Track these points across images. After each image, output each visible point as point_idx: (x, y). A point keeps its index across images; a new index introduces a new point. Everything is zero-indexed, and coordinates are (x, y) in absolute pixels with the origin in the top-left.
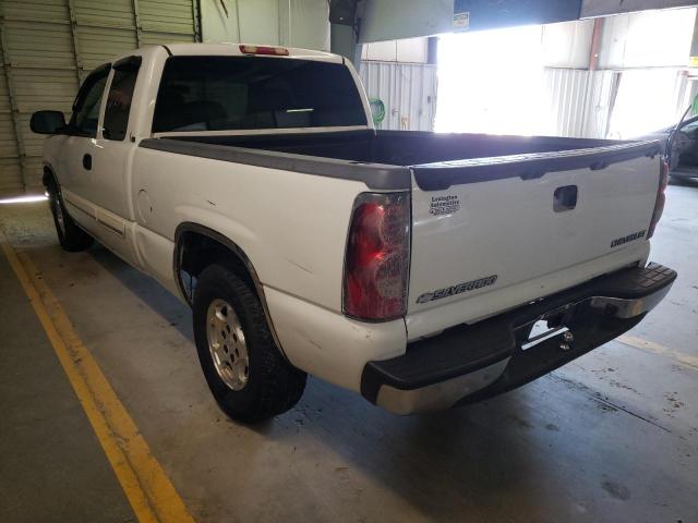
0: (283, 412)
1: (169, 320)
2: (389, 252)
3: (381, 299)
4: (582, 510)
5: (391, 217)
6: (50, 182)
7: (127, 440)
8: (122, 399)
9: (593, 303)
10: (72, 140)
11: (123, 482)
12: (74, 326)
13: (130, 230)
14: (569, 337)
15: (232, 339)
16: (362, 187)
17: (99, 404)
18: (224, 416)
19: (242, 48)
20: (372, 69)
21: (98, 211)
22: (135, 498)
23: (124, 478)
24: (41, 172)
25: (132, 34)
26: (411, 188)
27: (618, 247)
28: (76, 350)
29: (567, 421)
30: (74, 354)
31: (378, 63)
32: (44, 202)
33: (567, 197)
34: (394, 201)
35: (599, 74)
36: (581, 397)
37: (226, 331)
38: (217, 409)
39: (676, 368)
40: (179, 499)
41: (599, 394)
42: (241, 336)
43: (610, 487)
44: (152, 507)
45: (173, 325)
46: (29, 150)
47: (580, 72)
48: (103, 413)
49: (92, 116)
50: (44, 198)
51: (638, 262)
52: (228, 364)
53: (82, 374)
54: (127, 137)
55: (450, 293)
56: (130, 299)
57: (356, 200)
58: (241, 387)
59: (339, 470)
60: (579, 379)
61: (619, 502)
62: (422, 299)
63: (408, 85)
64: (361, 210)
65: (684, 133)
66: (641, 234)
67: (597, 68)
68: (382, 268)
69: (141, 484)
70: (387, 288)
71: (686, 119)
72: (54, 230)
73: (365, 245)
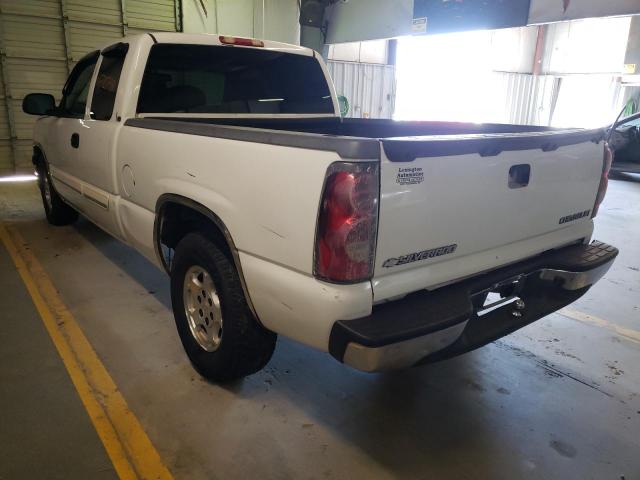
0: (254, 372)
1: (147, 289)
2: (359, 217)
3: (350, 261)
4: (532, 466)
5: (361, 185)
6: (40, 162)
7: (105, 396)
8: (102, 359)
9: (542, 276)
10: (61, 121)
11: (102, 434)
12: (58, 292)
13: (114, 203)
14: (521, 305)
15: (207, 304)
16: (334, 157)
17: (80, 364)
18: (198, 376)
19: (221, 38)
20: (338, 68)
21: (83, 186)
22: (112, 449)
23: (103, 431)
24: (31, 153)
25: (119, 30)
26: (380, 158)
27: (567, 224)
28: (59, 313)
29: (517, 385)
30: (58, 317)
31: (342, 62)
32: (33, 182)
33: (520, 175)
34: (364, 169)
35: (542, 78)
36: (530, 364)
37: (202, 296)
38: (191, 369)
39: (616, 339)
40: (154, 451)
41: (546, 362)
42: (216, 300)
43: (557, 445)
44: (129, 458)
45: (151, 293)
46: (20, 134)
47: (525, 77)
48: (84, 371)
49: (80, 99)
50: (34, 178)
51: (583, 240)
52: (202, 326)
53: (65, 335)
54: (114, 117)
55: (414, 259)
56: (112, 269)
57: (329, 169)
58: (215, 348)
59: (305, 426)
60: (527, 348)
61: (566, 459)
62: (387, 264)
63: (369, 83)
64: (333, 178)
65: (618, 131)
66: (586, 213)
67: (541, 73)
68: (352, 233)
69: (119, 437)
70: (356, 252)
71: (620, 120)
72: (41, 207)
73: (336, 211)
